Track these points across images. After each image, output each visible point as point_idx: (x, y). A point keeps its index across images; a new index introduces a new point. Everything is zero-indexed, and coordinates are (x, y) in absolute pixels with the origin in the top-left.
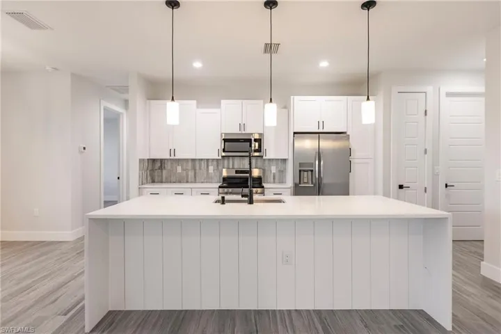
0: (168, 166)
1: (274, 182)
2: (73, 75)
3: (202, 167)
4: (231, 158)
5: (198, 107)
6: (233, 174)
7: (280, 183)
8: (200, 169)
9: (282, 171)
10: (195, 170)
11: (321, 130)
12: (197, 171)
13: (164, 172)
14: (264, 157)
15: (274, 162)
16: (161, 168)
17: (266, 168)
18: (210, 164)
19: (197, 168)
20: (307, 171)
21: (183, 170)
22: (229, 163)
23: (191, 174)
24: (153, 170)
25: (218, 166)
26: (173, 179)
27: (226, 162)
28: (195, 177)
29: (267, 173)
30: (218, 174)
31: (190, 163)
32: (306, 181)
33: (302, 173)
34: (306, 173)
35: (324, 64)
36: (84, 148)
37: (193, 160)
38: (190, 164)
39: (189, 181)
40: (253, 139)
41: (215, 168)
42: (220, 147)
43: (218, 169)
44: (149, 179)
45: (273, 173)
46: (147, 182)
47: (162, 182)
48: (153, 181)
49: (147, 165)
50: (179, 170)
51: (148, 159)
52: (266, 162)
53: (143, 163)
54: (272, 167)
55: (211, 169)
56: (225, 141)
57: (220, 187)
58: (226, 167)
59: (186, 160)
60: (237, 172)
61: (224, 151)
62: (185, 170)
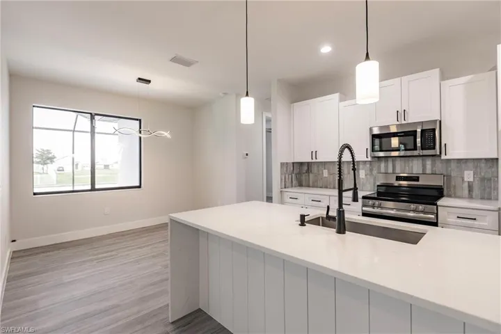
0: (315, 169)
1: (471, 197)
4: (390, 159)
5: (341, 100)
6: (393, 181)
7: (482, 198)
8: (349, 173)
9: (489, 180)
12: (345, 176)
13: (311, 175)
14: (443, 157)
15: (471, 165)
16: (309, 171)
17: (453, 174)
18: (361, 166)
19: (346, 172)
21: (329, 174)
24: (300, 173)
25: (371, 170)
26: (320, 184)
27: (383, 165)
29: (455, 182)
30: (372, 181)
36: (247, 155)
40: (419, 130)
41: (368, 172)
42: (368, 146)
43: (371, 174)
44: (294, 182)
45: (469, 182)
46: (292, 186)
47: (309, 186)
48: (300, 185)
49: (292, 169)
50: (326, 174)
51: (293, 163)
52: (453, 165)
53: (287, 167)
54: (466, 172)
55: (362, 173)
56: (375, 137)
57: (365, 198)
58: (383, 171)
59: (332, 163)
60: (398, 178)
61: (373, 151)
62: (332, 174)
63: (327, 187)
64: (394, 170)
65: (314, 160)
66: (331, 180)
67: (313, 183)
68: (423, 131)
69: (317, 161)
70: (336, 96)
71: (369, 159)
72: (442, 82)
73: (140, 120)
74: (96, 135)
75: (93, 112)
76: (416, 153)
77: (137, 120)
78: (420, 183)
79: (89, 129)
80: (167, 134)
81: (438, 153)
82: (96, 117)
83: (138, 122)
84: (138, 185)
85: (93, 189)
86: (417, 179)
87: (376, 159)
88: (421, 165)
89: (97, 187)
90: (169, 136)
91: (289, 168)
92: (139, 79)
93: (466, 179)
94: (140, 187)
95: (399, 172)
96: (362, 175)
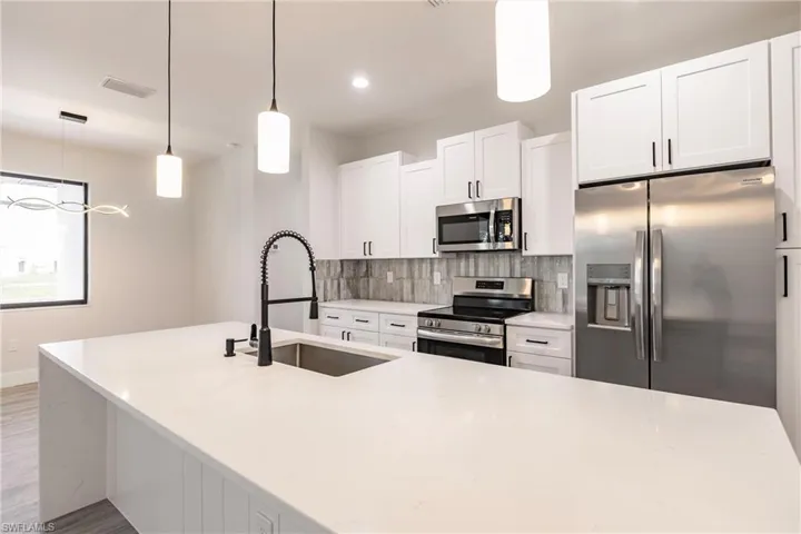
0: (376, 271)
1: (565, 311)
3: (424, 276)
4: (472, 255)
6: (472, 289)
8: (420, 277)
10: (412, 278)
11: (663, 168)
12: (416, 281)
13: (371, 280)
14: (524, 253)
15: (565, 264)
16: (368, 274)
17: (546, 278)
18: (436, 266)
19: (416, 274)
20: (617, 287)
21: (395, 278)
22: (467, 267)
23: (407, 285)
24: (356, 277)
25: (448, 272)
26: (382, 294)
27: (462, 263)
28: (413, 292)
29: (547, 289)
30: (449, 291)
33: (601, 292)
34: (612, 294)
37: (410, 261)
38: (405, 267)
39: (405, 298)
40: (493, 212)
41: (445, 275)
42: (434, 234)
43: (449, 279)
44: (343, 293)
45: (563, 290)
46: (339, 298)
47: (368, 298)
48: (356, 296)
49: (339, 269)
50: (390, 277)
51: (342, 261)
52: (545, 264)
53: (329, 268)
54: (559, 275)
55: (437, 277)
56: (442, 221)
57: (420, 315)
58: (463, 273)
59: (400, 261)
60: (479, 285)
61: (441, 242)
62: (398, 279)
63: (392, 300)
64: (476, 271)
65: (368, 257)
66: (398, 288)
67: (374, 292)
68: (497, 213)
69: (372, 257)
70: (396, 156)
71: (437, 255)
72: (523, 142)
73: (86, 185)
76: (490, 246)
77: (80, 184)
78: (506, 291)
80: (123, 211)
81: (516, 247)
83: (82, 188)
84: (81, 298)
86: (500, 285)
87: (454, 255)
88: (508, 264)
90: (125, 214)
91: (332, 269)
92: (63, 113)
93: (560, 286)
94: (84, 302)
95: (482, 274)
96: (437, 280)
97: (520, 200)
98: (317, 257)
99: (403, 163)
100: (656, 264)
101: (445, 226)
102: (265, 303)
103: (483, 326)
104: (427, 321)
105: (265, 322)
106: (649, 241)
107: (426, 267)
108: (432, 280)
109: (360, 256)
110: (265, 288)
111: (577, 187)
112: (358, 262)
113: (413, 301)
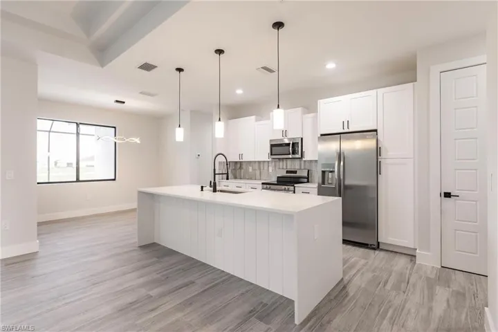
0: (244, 166)
2: (191, 111)
3: (265, 168)
4: (285, 160)
6: (284, 174)
10: (260, 170)
11: (346, 130)
12: (262, 171)
13: (242, 171)
14: (304, 159)
16: (241, 168)
17: (312, 169)
18: (270, 164)
19: (262, 168)
20: (331, 172)
22: (283, 165)
23: (258, 172)
24: (235, 169)
25: (275, 166)
27: (281, 163)
28: (260, 176)
30: (275, 173)
31: (257, 164)
32: (330, 182)
33: (327, 173)
34: (330, 174)
35: (331, 66)
36: (199, 155)
37: (259, 162)
39: (257, 178)
40: (291, 143)
42: (269, 151)
43: (275, 170)
44: (230, 176)
47: (241, 179)
48: (235, 177)
50: (250, 169)
53: (224, 165)
55: (270, 169)
56: (272, 146)
57: (263, 184)
58: (281, 167)
59: (255, 162)
60: (287, 172)
61: (271, 155)
62: (254, 170)
64: (286, 166)
65: (241, 160)
66: (254, 174)
67: (243, 176)
68: (293, 144)
69: (243, 160)
70: (253, 117)
71: (270, 160)
73: (115, 128)
74: (80, 136)
75: (78, 122)
76: (290, 156)
77: (113, 127)
78: (298, 174)
79: (75, 132)
80: (137, 141)
81: (300, 157)
82: (81, 126)
85: (78, 180)
86: (295, 172)
87: (277, 160)
88: (298, 164)
89: (81, 179)
90: (139, 142)
92: (117, 101)
94: (114, 180)
95: (289, 168)
96: (270, 170)
97: (302, 139)
98: (228, 161)
99: (256, 120)
100: (342, 163)
101: (273, 148)
102: (215, 174)
103: (286, 187)
104: (265, 186)
105: (215, 180)
106: (340, 156)
107: (266, 164)
108: (268, 170)
109: (238, 160)
110: (214, 170)
111: (319, 136)
112: (236, 163)
113: (260, 179)
